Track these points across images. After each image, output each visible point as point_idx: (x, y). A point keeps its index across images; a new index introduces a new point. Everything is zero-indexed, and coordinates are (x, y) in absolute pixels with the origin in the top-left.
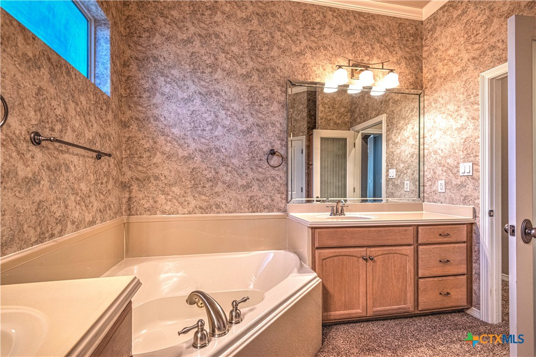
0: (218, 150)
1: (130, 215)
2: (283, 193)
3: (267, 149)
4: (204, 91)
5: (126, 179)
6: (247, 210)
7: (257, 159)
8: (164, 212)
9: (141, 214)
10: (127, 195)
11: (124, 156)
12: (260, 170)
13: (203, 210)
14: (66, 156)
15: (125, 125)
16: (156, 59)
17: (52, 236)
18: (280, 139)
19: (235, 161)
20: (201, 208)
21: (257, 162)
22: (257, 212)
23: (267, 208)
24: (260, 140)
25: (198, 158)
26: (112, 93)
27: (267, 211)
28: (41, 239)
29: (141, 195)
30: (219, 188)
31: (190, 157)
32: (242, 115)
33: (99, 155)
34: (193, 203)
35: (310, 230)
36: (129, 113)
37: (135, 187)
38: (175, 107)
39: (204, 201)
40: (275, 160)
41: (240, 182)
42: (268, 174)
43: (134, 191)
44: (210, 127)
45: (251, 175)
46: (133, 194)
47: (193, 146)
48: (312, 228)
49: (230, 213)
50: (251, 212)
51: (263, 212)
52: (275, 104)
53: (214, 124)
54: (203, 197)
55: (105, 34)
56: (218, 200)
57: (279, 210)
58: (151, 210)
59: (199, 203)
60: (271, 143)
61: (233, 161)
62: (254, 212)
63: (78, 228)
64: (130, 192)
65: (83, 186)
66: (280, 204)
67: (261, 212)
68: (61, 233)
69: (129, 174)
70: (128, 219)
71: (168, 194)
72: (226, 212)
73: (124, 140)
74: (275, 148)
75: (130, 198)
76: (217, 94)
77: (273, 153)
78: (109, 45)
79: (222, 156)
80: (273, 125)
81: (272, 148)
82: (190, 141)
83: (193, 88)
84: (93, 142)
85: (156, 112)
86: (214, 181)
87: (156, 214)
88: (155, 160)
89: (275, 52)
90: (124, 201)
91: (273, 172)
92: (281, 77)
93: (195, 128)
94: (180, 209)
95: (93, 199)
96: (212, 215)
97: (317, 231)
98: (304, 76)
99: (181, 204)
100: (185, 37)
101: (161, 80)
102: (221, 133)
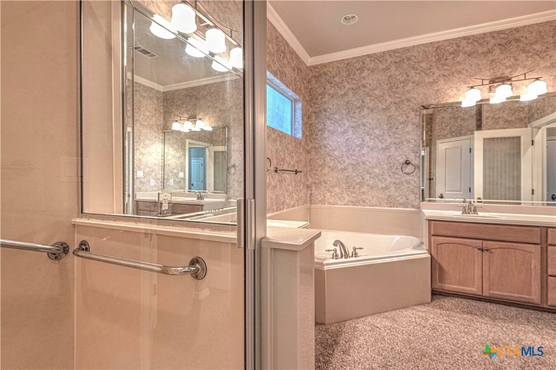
0: (364, 163)
1: (311, 204)
2: (417, 194)
3: (402, 160)
4: (354, 125)
5: (309, 183)
6: (385, 205)
7: (394, 168)
8: (329, 203)
9: (317, 204)
10: (310, 192)
11: (308, 170)
12: (396, 176)
13: (353, 203)
14: (285, 175)
15: (308, 152)
16: (325, 110)
17: (280, 209)
18: (413, 151)
19: (376, 170)
20: (352, 202)
21: (394, 170)
22: (394, 207)
23: (402, 204)
24: (397, 154)
25: (350, 170)
26: (302, 137)
27: (403, 207)
28: (277, 210)
29: (317, 193)
30: (365, 189)
31: (345, 169)
32: (382, 137)
33: (296, 172)
34: (347, 198)
35: (427, 222)
36: (311, 145)
37: (314, 188)
38: (336, 138)
39: (354, 197)
40: (409, 169)
41: (380, 185)
42: (403, 179)
43: (313, 190)
44: (358, 148)
45: (389, 180)
46: (313, 192)
47: (347, 161)
48: (429, 220)
49: (372, 206)
50: (389, 207)
51: (399, 207)
52: (410, 125)
53: (361, 146)
54: (354, 195)
55: (299, 105)
56: (364, 197)
57: (413, 207)
58: (321, 202)
59: (351, 199)
60: (406, 156)
61: (375, 170)
62: (391, 207)
63: (288, 208)
64: (311, 190)
65: (290, 188)
66: (414, 202)
67: (397, 207)
68: (283, 208)
69: (311, 180)
70: (310, 206)
71: (332, 192)
72: (370, 206)
73: (308, 160)
74: (410, 159)
75: (311, 194)
76: (364, 125)
77: (407, 163)
78: (301, 112)
79: (367, 167)
80: (408, 141)
81: (407, 160)
82: (345, 158)
83: (347, 124)
84: (294, 166)
85: (325, 142)
86: (361, 184)
87: (325, 204)
88: (324, 172)
89: (410, 86)
90: (308, 195)
91: (408, 177)
92: (415, 104)
93: (348, 150)
94: (339, 202)
95: (294, 194)
96: (360, 207)
97: (433, 222)
98: (437, 100)
99: (340, 199)
100: (343, 92)
101: (328, 123)
102: (366, 152)
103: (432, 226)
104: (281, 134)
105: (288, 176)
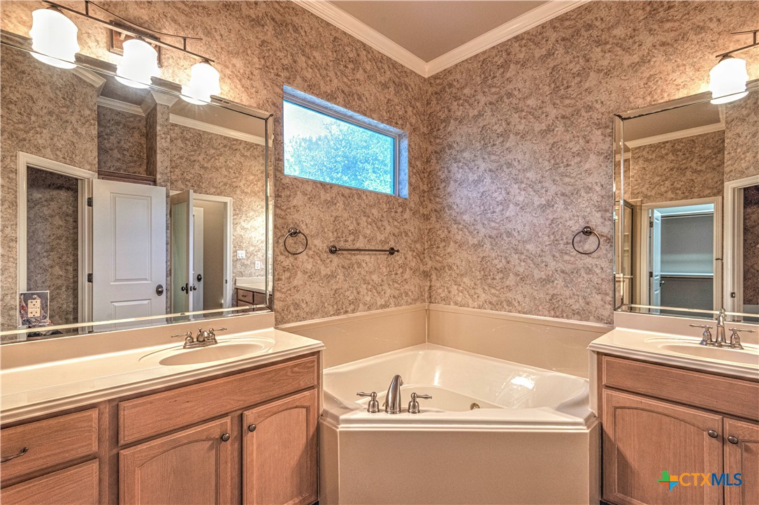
0: (509, 234)
1: (430, 303)
2: (607, 294)
3: (577, 226)
4: (494, 166)
5: (427, 268)
6: (547, 313)
7: (561, 242)
8: (456, 304)
9: (438, 303)
10: (428, 284)
11: (426, 247)
12: (567, 258)
13: (494, 306)
14: (358, 257)
15: (426, 218)
16: (450, 147)
17: (346, 312)
18: (599, 208)
19: (530, 247)
20: (490, 303)
21: (562, 246)
22: (563, 317)
23: (578, 313)
24: (567, 215)
25: (488, 246)
26: (410, 194)
27: (579, 318)
28: (337, 313)
29: (438, 285)
30: (511, 280)
31: (479, 245)
32: (540, 185)
33: (392, 251)
34: (483, 296)
35: (595, 356)
36: (430, 206)
37: (434, 277)
38: (466, 192)
39: (494, 295)
40: (591, 244)
41: (538, 274)
42: (580, 264)
43: (433, 280)
44: (500, 207)
45: (552, 264)
46: (433, 283)
47: (483, 231)
48: (598, 353)
49: (524, 313)
50: (553, 317)
51: (571, 318)
52: (593, 157)
53: (505, 204)
54: (493, 291)
56: (509, 295)
58: (446, 300)
59: (489, 297)
60: (584, 218)
61: (528, 247)
62: (557, 317)
63: (369, 309)
64: (431, 281)
65: (374, 277)
66: (601, 311)
67: (568, 317)
68: (353, 311)
69: (430, 263)
70: (428, 306)
71: (460, 285)
72: (519, 312)
73: (426, 232)
74: (592, 225)
75: (430, 286)
76: (509, 165)
77: (587, 232)
78: (407, 153)
79: (514, 242)
80: (589, 189)
81: (588, 225)
82: (479, 227)
83: (483, 166)
84: (386, 242)
85: (450, 200)
86: (505, 272)
87: (450, 304)
88: (449, 250)
90: (427, 288)
91: (588, 260)
92: (602, 114)
93: (485, 212)
94: (470, 301)
95: (386, 287)
96: (503, 313)
97: (605, 359)
99: (471, 296)
100: (476, 112)
101: (454, 167)
102: (513, 213)
103: (604, 366)
104: (347, 192)
105: (368, 260)
